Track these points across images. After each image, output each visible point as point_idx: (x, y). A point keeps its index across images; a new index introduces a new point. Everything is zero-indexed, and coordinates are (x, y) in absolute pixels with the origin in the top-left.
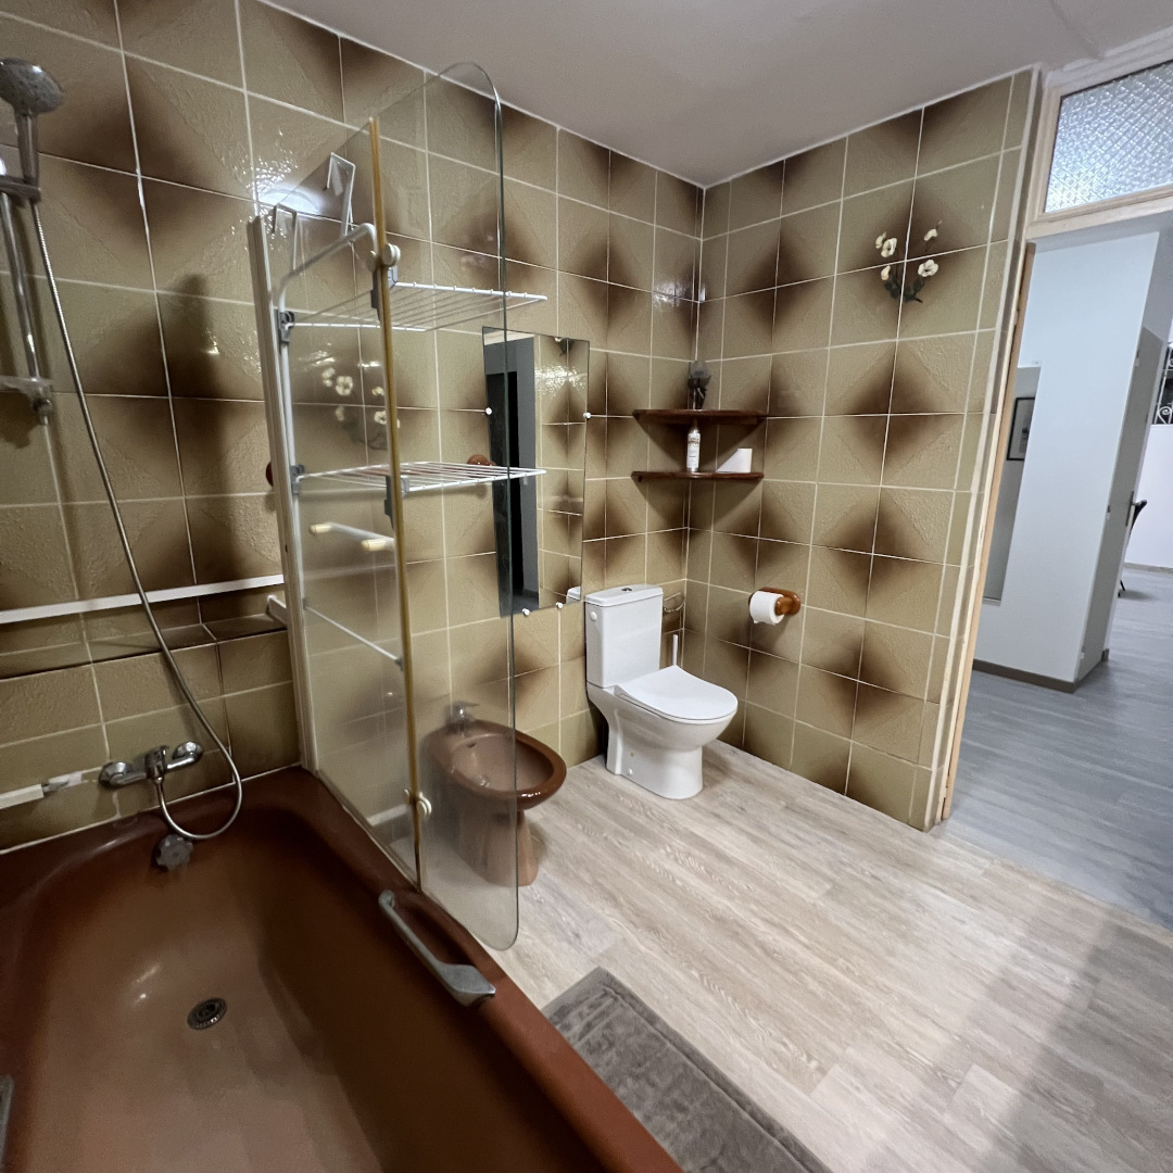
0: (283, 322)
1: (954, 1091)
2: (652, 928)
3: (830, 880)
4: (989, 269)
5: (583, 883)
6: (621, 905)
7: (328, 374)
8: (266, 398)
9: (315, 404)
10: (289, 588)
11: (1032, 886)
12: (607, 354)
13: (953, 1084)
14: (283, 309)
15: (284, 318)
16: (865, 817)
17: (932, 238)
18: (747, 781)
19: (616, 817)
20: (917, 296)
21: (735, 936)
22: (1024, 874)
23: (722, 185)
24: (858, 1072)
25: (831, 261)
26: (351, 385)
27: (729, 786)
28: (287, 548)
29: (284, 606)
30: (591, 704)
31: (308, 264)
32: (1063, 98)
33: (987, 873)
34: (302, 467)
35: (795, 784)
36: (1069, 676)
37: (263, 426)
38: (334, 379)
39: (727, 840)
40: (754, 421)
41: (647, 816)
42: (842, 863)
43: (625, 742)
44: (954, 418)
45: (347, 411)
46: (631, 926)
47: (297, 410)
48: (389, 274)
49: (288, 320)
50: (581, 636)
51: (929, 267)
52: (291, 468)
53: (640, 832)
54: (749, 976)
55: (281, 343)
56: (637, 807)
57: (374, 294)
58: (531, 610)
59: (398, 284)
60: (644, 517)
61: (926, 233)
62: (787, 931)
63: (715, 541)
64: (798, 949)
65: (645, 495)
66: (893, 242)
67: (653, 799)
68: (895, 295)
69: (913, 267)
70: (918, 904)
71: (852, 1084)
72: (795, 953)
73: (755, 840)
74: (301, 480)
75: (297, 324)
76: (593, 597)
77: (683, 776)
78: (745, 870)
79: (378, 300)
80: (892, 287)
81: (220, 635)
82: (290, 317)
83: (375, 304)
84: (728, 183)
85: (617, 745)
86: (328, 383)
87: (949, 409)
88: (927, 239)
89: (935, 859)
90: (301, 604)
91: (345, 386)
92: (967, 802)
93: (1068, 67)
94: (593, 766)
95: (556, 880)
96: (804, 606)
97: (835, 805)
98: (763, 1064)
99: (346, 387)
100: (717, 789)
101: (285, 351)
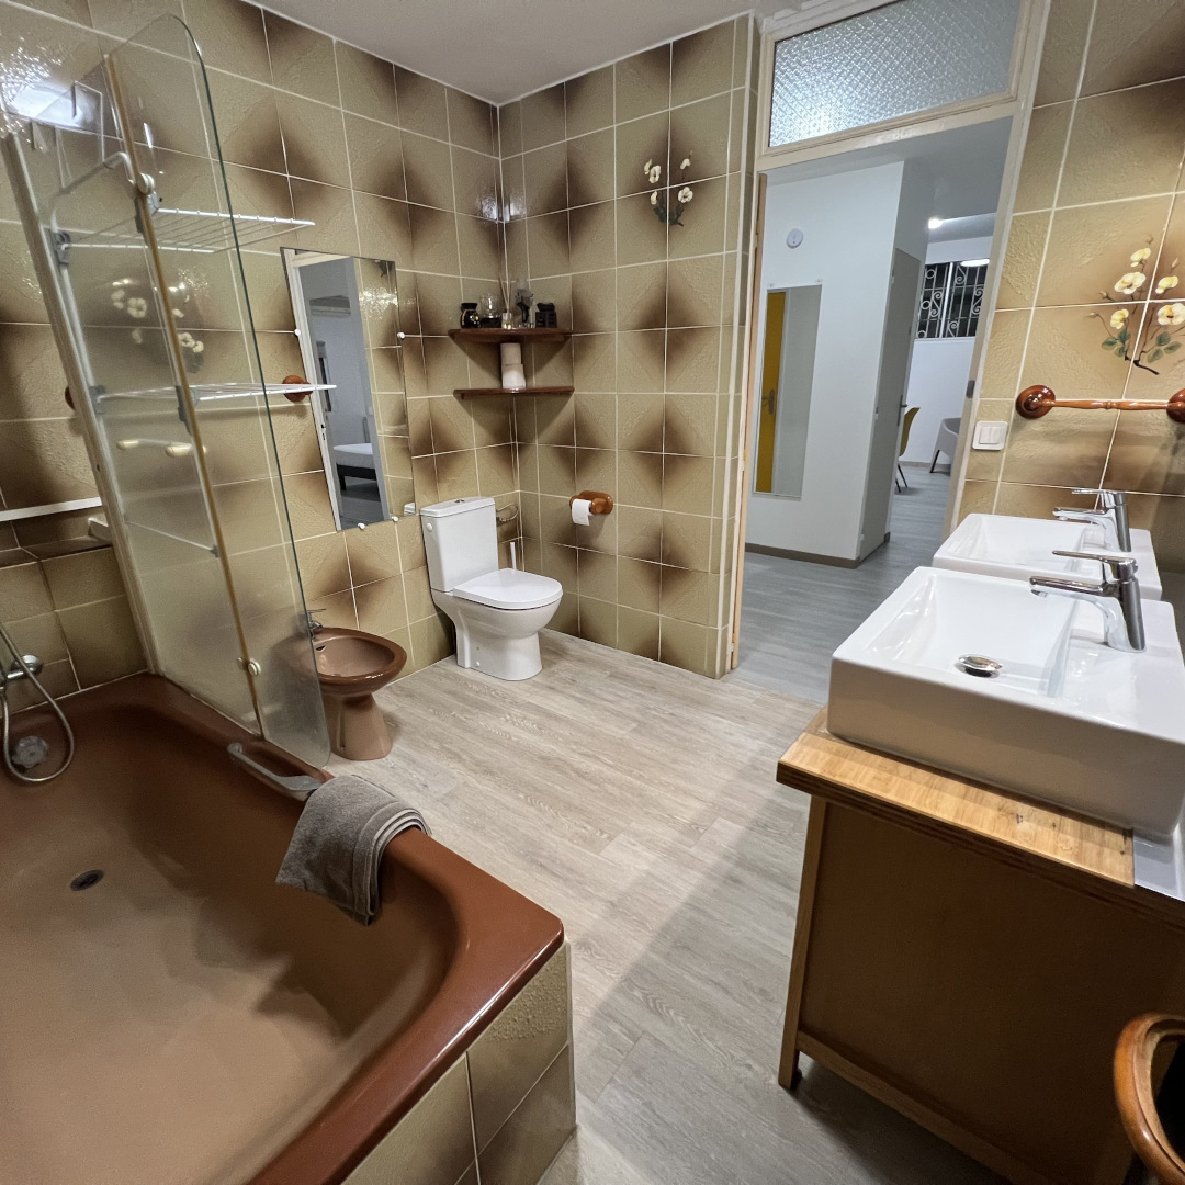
0: (58, 243)
1: (701, 834)
2: (489, 772)
3: (635, 720)
4: (730, 196)
5: (433, 750)
6: (465, 760)
7: (119, 295)
8: (52, 321)
9: (108, 327)
10: (108, 508)
11: (787, 705)
12: (415, 274)
13: (702, 831)
14: (56, 229)
15: (58, 238)
16: (672, 675)
17: (687, 167)
18: (581, 660)
19: (464, 700)
20: (680, 220)
21: (557, 768)
22: (785, 699)
23: (513, 104)
24: (636, 835)
25: (610, 184)
26: (145, 307)
27: (563, 666)
28: (98, 467)
29: (106, 525)
30: (438, 609)
31: (76, 184)
32: (777, 43)
33: (758, 701)
34: (102, 387)
35: (622, 659)
36: (852, 555)
37: (53, 350)
38: (124, 300)
39: (557, 704)
40: (561, 339)
41: (492, 696)
42: (648, 708)
43: (471, 638)
44: (713, 330)
45: (145, 334)
46: (473, 774)
47: (89, 333)
48: (149, 201)
49: (63, 241)
50: (421, 548)
51: (686, 195)
52: (90, 388)
53: (484, 707)
54: (564, 791)
55: (60, 264)
56: (483, 691)
57: (138, 219)
58: (366, 524)
59: (160, 210)
60: (470, 432)
61: (682, 162)
62: (598, 759)
63: (540, 452)
64: (604, 769)
65: (470, 413)
66: (657, 169)
67: (499, 683)
68: (663, 219)
69: (675, 192)
70: (702, 728)
71: (630, 843)
72: (602, 772)
73: (582, 701)
74: (103, 400)
75: (74, 245)
76: (427, 509)
77: (523, 660)
78: (569, 723)
79: (143, 224)
80: (659, 211)
81: (40, 555)
82: (65, 237)
83: (140, 229)
84: (517, 103)
85: (464, 641)
86: (120, 305)
87: (709, 323)
88: (683, 167)
89: (720, 697)
90: (122, 520)
91: (137, 308)
92: (755, 655)
93: (778, 15)
94: (446, 665)
95: (408, 751)
96: (616, 504)
97: (650, 669)
98: (567, 842)
99: (140, 309)
100: (554, 669)
101: (65, 272)
